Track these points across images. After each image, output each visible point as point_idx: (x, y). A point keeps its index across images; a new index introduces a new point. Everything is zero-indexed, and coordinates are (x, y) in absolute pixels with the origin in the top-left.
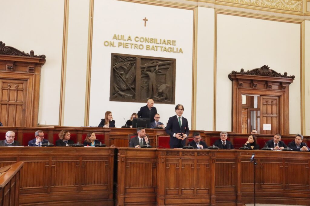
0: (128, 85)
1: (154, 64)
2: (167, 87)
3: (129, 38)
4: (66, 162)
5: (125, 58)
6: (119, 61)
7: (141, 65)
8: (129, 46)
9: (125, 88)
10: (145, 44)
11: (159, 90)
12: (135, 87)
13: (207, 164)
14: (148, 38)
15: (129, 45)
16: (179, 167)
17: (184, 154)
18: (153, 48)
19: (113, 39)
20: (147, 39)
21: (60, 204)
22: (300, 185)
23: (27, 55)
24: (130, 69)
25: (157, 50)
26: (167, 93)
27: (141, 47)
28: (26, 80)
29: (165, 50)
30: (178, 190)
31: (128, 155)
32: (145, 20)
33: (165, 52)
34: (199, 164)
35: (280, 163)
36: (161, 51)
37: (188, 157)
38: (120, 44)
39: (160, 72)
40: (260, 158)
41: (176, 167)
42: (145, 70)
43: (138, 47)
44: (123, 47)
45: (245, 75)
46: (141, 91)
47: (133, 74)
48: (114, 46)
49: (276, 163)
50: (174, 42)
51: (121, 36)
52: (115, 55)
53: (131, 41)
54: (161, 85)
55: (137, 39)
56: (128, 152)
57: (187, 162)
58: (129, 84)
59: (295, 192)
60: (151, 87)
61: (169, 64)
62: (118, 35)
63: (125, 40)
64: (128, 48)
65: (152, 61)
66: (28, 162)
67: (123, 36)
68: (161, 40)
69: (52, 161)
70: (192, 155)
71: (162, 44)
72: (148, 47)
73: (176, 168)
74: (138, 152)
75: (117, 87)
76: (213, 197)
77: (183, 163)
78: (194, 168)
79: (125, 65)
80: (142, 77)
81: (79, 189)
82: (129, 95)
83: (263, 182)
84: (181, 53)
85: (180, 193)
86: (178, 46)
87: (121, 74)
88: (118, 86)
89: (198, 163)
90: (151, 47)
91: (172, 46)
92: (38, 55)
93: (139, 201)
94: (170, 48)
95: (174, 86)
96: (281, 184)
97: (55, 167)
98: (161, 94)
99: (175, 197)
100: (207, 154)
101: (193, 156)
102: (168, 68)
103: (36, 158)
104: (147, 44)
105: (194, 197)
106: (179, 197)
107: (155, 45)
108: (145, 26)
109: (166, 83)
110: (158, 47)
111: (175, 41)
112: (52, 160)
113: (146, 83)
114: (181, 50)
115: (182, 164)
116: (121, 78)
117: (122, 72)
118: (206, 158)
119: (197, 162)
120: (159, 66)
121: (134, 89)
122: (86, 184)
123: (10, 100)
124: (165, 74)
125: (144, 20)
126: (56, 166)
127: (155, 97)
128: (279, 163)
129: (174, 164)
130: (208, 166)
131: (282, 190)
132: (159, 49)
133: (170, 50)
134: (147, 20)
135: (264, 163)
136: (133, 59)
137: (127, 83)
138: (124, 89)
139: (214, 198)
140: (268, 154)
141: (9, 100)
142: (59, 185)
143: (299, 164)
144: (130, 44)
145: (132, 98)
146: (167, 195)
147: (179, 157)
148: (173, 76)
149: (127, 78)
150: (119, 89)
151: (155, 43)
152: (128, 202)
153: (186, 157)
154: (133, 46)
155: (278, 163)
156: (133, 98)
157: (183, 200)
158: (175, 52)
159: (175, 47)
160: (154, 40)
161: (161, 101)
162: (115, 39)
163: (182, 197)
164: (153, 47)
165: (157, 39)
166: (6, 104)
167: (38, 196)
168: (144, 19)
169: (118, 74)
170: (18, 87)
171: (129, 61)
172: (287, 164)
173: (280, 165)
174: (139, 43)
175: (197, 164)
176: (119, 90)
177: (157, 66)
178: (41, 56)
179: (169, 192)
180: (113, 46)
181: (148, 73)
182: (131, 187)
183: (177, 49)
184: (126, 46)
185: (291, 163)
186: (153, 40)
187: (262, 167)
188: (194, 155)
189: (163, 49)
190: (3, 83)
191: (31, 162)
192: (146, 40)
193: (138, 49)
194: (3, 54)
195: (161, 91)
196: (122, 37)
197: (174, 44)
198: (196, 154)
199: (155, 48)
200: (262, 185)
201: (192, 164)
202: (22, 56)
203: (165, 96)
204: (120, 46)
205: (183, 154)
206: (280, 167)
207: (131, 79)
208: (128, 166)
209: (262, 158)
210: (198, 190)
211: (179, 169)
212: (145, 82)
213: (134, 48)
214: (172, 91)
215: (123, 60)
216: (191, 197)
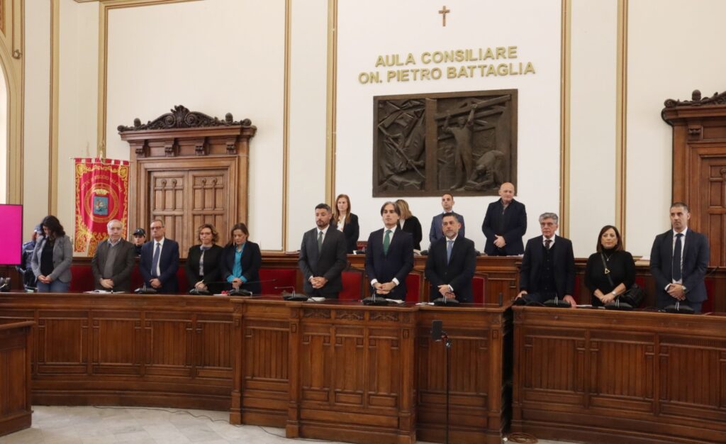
0: (409, 160)
1: (466, 107)
2: (497, 157)
3: (410, 60)
4: (169, 322)
5: (403, 102)
6: (391, 111)
7: (436, 115)
8: (411, 76)
9: (402, 167)
10: (444, 67)
11: (478, 165)
12: (425, 164)
13: (392, 340)
14: (452, 52)
15: (410, 73)
16: (329, 342)
17: (341, 316)
18: (463, 73)
19: (377, 66)
20: (449, 53)
21: (161, 397)
22: (701, 405)
23: (222, 123)
24: (413, 125)
25: (472, 76)
26: (497, 172)
27: (436, 74)
28: (226, 168)
29: (491, 72)
30: (328, 392)
31: (249, 314)
32: (444, 12)
33: (491, 76)
34: (375, 339)
35: (647, 345)
36: (482, 75)
37: (348, 322)
38: (391, 75)
39: (482, 125)
40: (590, 328)
41: (324, 342)
42: (446, 123)
43: (430, 76)
44: (398, 80)
45: (705, 106)
46: (438, 171)
47: (420, 135)
48: (380, 79)
49: (636, 345)
50: (513, 50)
51: (393, 56)
52: (380, 99)
53: (414, 64)
54: (484, 153)
55: (427, 58)
56: (249, 307)
57: (349, 333)
58: (411, 158)
59: (685, 422)
60: (459, 161)
61: (502, 104)
62: (387, 57)
63: (402, 64)
64: (408, 80)
65: (463, 103)
66: (107, 321)
67: (398, 56)
68: (480, 50)
69: (146, 320)
70: (359, 317)
71: (485, 59)
72: (452, 71)
73: (323, 346)
74: (268, 309)
75: (389, 168)
76: (403, 415)
77: (337, 335)
78: (362, 349)
79: (402, 118)
80: (440, 141)
81: (193, 374)
82: (412, 182)
83: (598, 391)
84: (530, 74)
85: (332, 399)
86: (523, 58)
87: (396, 139)
88: (389, 163)
89: (371, 337)
90: (458, 72)
91: (507, 62)
92: (239, 120)
93: (269, 407)
94: (502, 66)
95: (513, 154)
96: (647, 399)
97: (150, 330)
98: (482, 174)
99: (322, 407)
100: (393, 318)
101: (360, 319)
102: (501, 113)
103: (120, 313)
104: (450, 64)
105: (363, 411)
106: (328, 407)
107: (466, 64)
108: (444, 25)
109: (495, 149)
110: (475, 67)
111: (516, 48)
112: (146, 318)
113: (449, 153)
114: (529, 65)
115: (337, 337)
116: (395, 147)
117: (398, 135)
118: (390, 326)
119: (370, 334)
120: (478, 110)
121: (422, 168)
122: (205, 365)
123: (206, 206)
124: (494, 128)
125: (440, 12)
126: (152, 330)
127: (470, 181)
128: (643, 343)
129: (320, 336)
130: (395, 343)
131: (652, 414)
132: (477, 72)
133: (504, 71)
134: (448, 12)
135: (602, 343)
136: (418, 103)
137: (407, 158)
138: (399, 171)
139: (406, 418)
140: (615, 321)
141: (204, 207)
142: (158, 363)
143: (702, 350)
144: (412, 71)
145: (418, 188)
146: (306, 401)
147: (328, 321)
148: (511, 131)
149: (408, 147)
150: (392, 170)
151: (467, 60)
152: (249, 405)
153: (344, 321)
154: (419, 75)
155: (642, 345)
156: (421, 189)
157: (338, 414)
158: (516, 74)
159: (515, 62)
160: (464, 55)
161: (485, 191)
162: (381, 67)
163: (335, 408)
164: (463, 69)
165: (471, 51)
166: (200, 215)
167: (124, 378)
168: (441, 9)
169: (387, 139)
170: (215, 182)
171: (410, 108)
172: (667, 347)
173: (645, 348)
174: (431, 67)
175: (370, 339)
176: (390, 173)
177: (472, 112)
178: (242, 123)
179: (310, 395)
180: (377, 82)
181: (454, 130)
182: (254, 378)
183: (521, 64)
184: (403, 77)
185: (677, 345)
186: (463, 53)
187: (597, 352)
188: (363, 319)
189: (486, 70)
190: (194, 177)
191: (112, 321)
192: (446, 57)
193: (429, 79)
194: (186, 127)
195: (480, 167)
196: (395, 58)
197: (513, 55)
198: (367, 316)
199: (468, 72)
200: (593, 398)
201: (357, 338)
202: (214, 125)
203: (492, 177)
204: (391, 79)
205: (338, 316)
206: (647, 353)
207: (415, 147)
208: (249, 336)
209: (595, 330)
210: (371, 397)
211: (329, 346)
212: (447, 151)
213: (422, 79)
214: (511, 166)
215: (398, 109)
216: (355, 410)
